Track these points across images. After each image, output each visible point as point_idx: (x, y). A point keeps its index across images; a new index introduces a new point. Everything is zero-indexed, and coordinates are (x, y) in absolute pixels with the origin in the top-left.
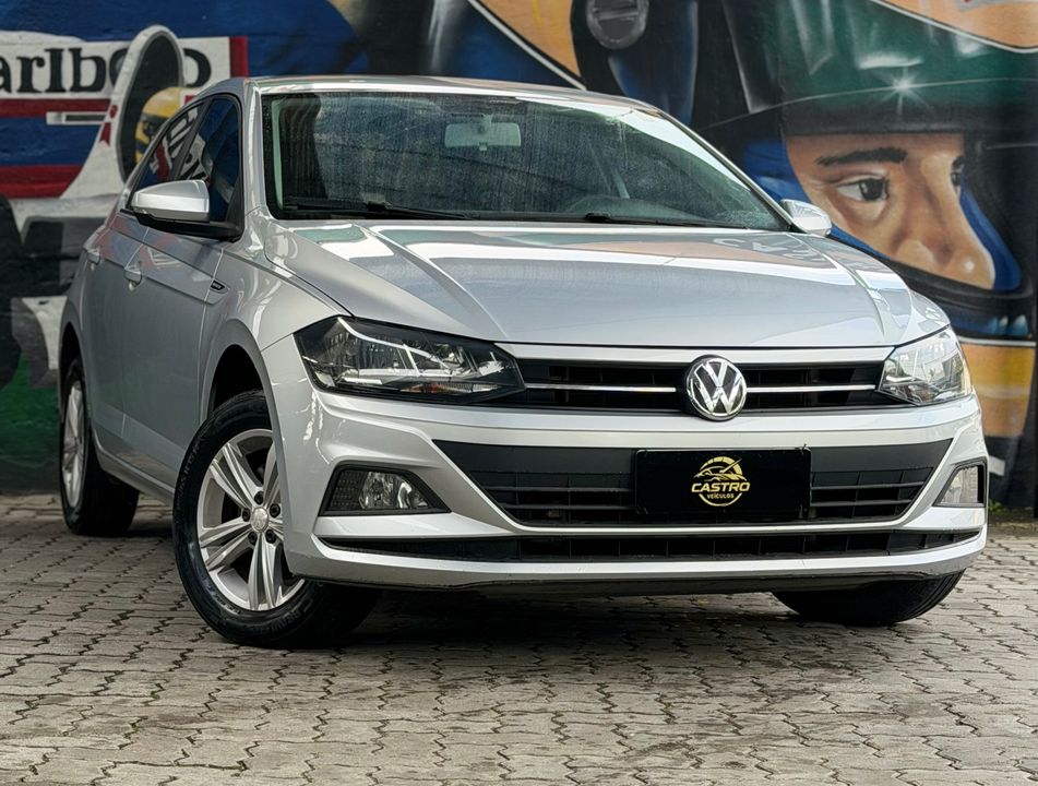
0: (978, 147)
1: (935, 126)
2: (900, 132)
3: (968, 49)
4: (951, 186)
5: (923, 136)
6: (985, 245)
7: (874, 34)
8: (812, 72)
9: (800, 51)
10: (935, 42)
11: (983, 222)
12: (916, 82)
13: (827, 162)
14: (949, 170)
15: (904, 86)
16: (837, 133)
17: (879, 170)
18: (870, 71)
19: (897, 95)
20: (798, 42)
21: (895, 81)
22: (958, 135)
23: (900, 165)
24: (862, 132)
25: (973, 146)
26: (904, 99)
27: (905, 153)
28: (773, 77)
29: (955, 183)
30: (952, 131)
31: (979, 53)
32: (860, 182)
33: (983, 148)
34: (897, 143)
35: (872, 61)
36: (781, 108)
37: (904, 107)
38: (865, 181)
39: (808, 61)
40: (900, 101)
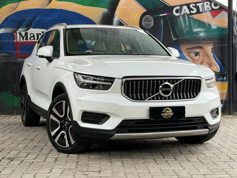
0: (216, 45)
1: (208, 42)
2: (202, 43)
3: (214, 27)
4: (211, 53)
5: (206, 44)
6: (218, 64)
7: (196, 25)
8: (185, 32)
9: (182, 28)
10: (208, 26)
11: (217, 60)
12: (204, 33)
13: (188, 49)
14: (211, 50)
15: (202, 35)
16: (190, 44)
17: (198, 50)
18: (195, 32)
19: (201, 36)
20: (182, 27)
21: (200, 34)
22: (213, 43)
23: (202, 49)
24: (195, 43)
25: (215, 45)
26: (202, 37)
27: (202, 47)
28: (177, 33)
29: (212, 52)
30: (211, 43)
31: (216, 28)
32: (194, 53)
33: (217, 46)
34: (201, 45)
35: (196, 30)
36: (179, 39)
37: (202, 38)
38: (195, 53)
39: (184, 30)
40: (201, 37)
